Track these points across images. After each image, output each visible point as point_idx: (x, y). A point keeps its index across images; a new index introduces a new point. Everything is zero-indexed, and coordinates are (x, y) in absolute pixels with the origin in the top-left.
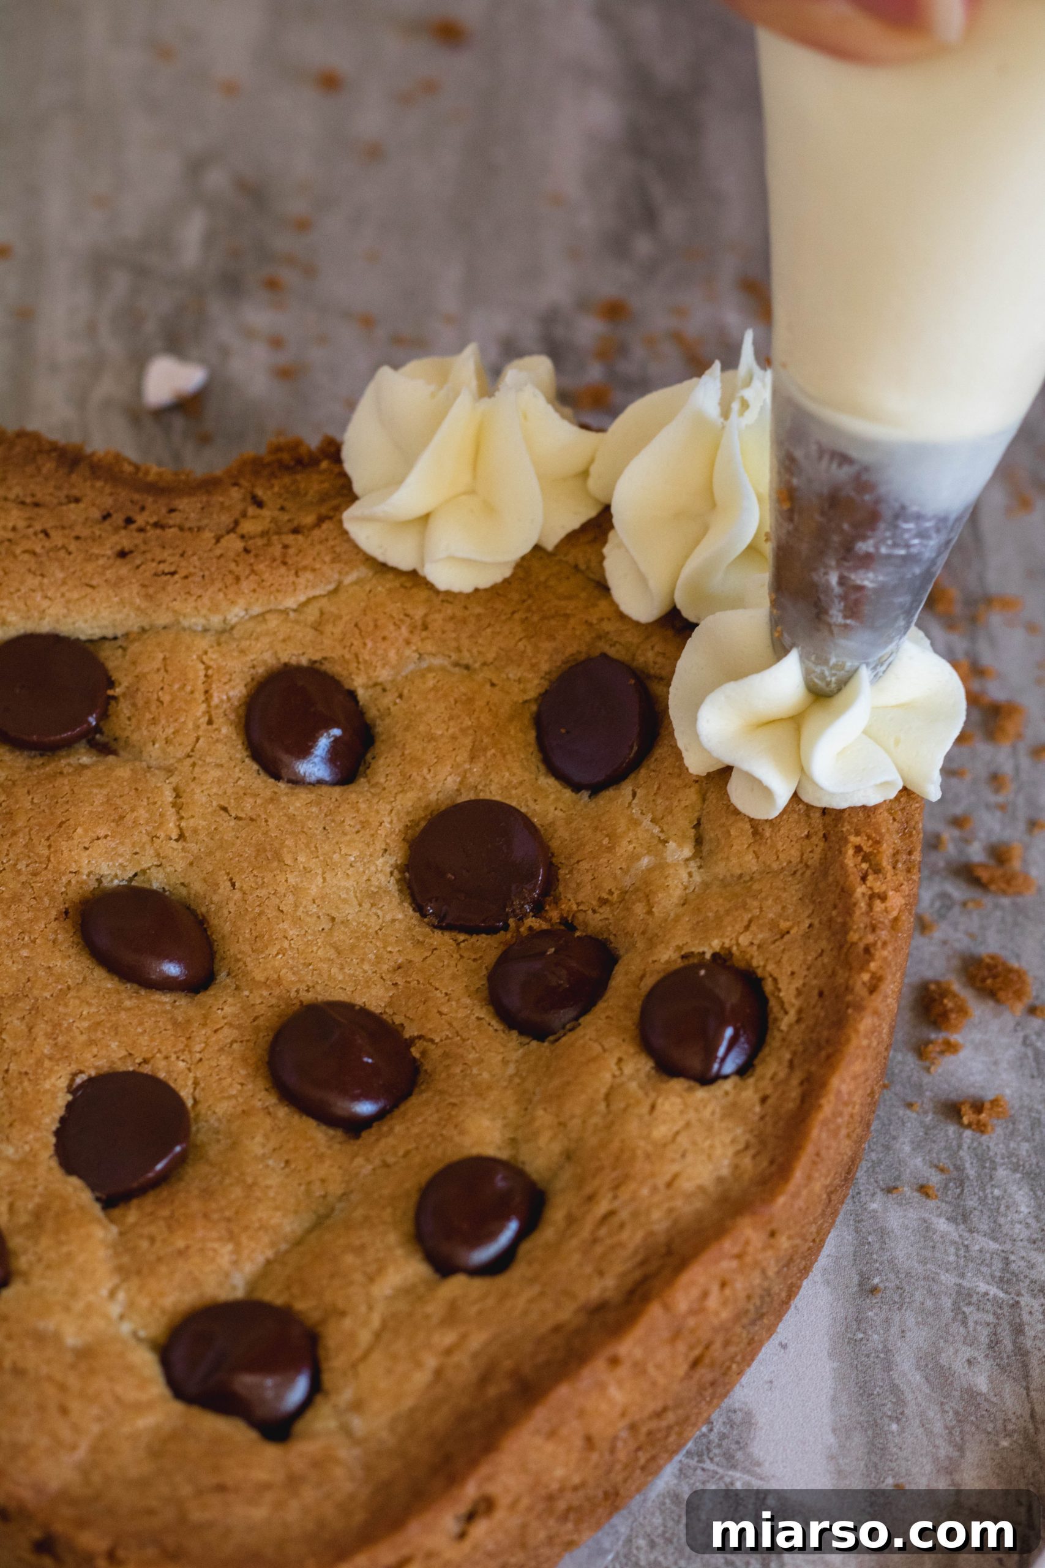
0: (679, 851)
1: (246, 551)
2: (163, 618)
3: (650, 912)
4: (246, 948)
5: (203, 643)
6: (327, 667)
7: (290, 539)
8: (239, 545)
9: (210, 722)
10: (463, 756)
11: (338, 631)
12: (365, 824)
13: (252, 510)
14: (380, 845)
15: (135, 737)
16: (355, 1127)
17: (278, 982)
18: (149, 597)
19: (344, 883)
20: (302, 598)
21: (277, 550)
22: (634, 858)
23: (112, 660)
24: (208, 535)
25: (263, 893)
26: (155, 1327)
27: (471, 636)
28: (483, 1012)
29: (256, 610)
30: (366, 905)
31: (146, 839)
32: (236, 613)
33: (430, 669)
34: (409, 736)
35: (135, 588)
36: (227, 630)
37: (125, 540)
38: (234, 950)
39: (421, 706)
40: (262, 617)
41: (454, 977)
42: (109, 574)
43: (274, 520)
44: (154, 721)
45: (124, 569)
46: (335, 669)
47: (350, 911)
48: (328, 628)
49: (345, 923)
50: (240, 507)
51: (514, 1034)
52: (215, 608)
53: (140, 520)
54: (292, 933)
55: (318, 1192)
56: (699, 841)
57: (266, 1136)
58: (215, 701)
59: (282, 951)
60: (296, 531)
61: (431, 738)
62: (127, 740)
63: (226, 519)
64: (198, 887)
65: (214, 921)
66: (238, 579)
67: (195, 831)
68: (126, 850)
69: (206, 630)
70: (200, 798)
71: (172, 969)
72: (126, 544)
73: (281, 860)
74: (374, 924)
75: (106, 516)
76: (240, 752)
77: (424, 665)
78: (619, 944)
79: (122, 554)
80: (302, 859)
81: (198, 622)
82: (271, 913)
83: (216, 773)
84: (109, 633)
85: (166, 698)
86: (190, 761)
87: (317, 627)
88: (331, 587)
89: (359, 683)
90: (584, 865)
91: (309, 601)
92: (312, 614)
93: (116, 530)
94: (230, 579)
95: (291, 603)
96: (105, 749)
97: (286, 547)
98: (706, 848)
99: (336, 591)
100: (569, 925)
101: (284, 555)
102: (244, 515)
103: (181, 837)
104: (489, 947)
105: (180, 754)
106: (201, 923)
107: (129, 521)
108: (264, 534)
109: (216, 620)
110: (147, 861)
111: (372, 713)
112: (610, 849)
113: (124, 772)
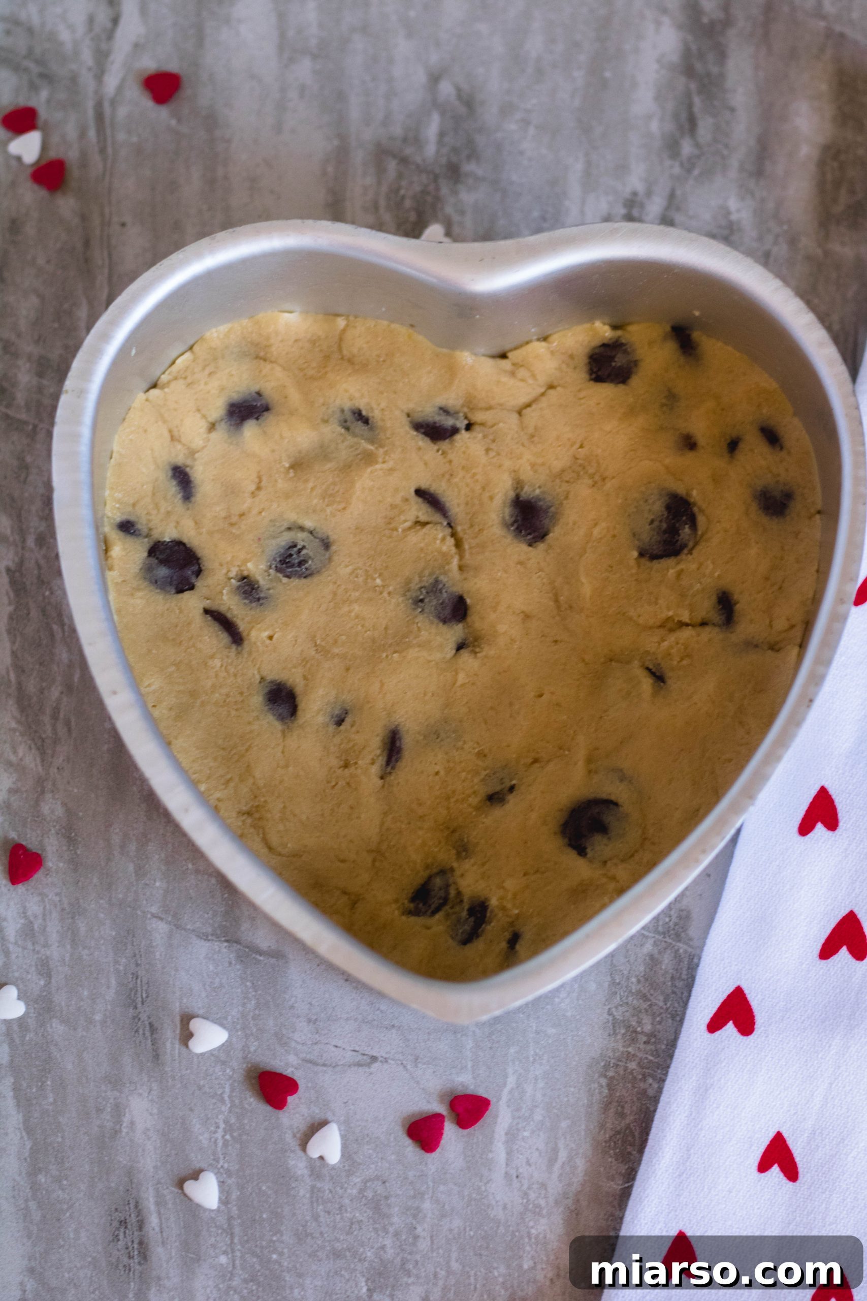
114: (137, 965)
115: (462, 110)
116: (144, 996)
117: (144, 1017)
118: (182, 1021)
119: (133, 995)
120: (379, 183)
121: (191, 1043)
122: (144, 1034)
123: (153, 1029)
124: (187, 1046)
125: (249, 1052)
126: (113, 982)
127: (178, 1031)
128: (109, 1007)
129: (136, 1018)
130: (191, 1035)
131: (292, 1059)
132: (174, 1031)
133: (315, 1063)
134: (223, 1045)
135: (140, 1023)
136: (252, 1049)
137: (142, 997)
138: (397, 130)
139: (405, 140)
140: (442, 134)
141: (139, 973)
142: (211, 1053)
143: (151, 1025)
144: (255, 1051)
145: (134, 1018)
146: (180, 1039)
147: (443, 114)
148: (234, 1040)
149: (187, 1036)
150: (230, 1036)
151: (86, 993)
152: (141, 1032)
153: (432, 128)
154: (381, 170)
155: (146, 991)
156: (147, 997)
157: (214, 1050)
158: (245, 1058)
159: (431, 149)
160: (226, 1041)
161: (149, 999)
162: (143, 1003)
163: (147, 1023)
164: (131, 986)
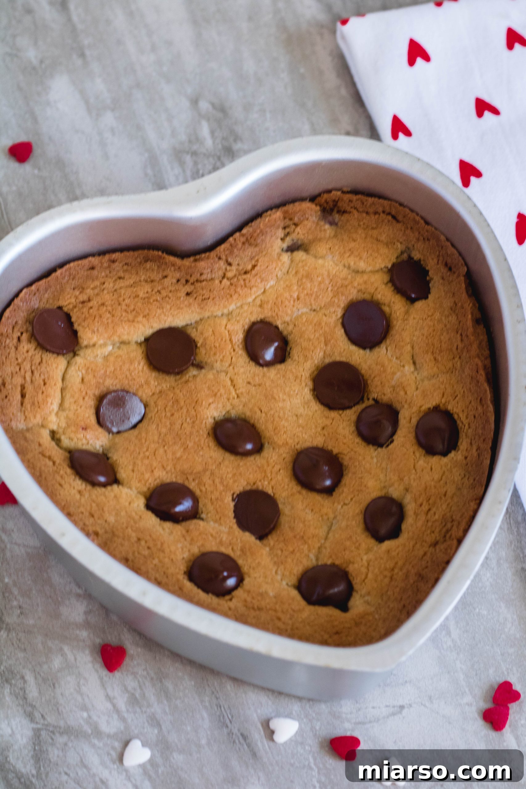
0: (409, 368)
1: (231, 284)
2: (207, 314)
3: (406, 393)
4: (272, 433)
5: (224, 321)
6: (267, 320)
7: (245, 276)
8: (228, 283)
9: (234, 350)
10: (322, 345)
11: (269, 306)
12: (296, 377)
13: (228, 268)
14: (303, 384)
15: (209, 361)
16: (329, 491)
17: (287, 443)
18: (202, 308)
19: (297, 401)
20: (253, 297)
21: (242, 282)
22: (394, 373)
23: (194, 334)
24: (217, 282)
25: (272, 412)
26: (294, 580)
27: (315, 299)
28: (358, 440)
29: (239, 304)
30: (306, 407)
31: (226, 400)
32: (232, 307)
33: (302, 314)
34: (302, 340)
35: (196, 306)
36: (230, 313)
37: (188, 288)
38: (268, 435)
39: (304, 329)
40: (241, 306)
41: (344, 429)
42: (186, 303)
43: (237, 270)
44: (215, 354)
45: (191, 300)
46: (271, 320)
47: (301, 411)
48: (265, 306)
49: (301, 415)
50: (224, 267)
51: (371, 446)
52: (225, 307)
53: (191, 281)
54: (286, 424)
55: (325, 517)
56: (414, 363)
57: (302, 501)
58: (234, 342)
59: (285, 432)
60: (246, 273)
61: (309, 340)
62: (206, 363)
63: (221, 273)
64: (248, 413)
65: (258, 425)
66: (231, 296)
67: (242, 393)
68: (220, 405)
69: (222, 315)
70: (240, 382)
71: (249, 447)
72: (189, 291)
73: (275, 399)
74: (310, 414)
75: (178, 281)
76: (247, 359)
77: (300, 313)
78: (397, 406)
79: (188, 294)
80: (281, 395)
81: (219, 313)
82: (277, 419)
83: (242, 370)
84: (189, 322)
85: (217, 345)
86: (231, 367)
87: (261, 306)
88: (263, 290)
89: (279, 323)
90: (376, 379)
91: (256, 298)
92: (258, 302)
93: (184, 285)
94: (228, 296)
95: (250, 300)
96: (200, 366)
97: (244, 280)
98: (418, 366)
99: (264, 291)
100: (376, 400)
101: (245, 284)
102: (226, 269)
103: (238, 397)
104: (351, 414)
105: (227, 364)
106: (253, 427)
107: (187, 281)
108: (235, 276)
109: (226, 311)
110: (229, 407)
111: (285, 333)
112: (385, 371)
113: (210, 376)
114: (217, 698)
115: (220, 115)
116: (230, 717)
117: (235, 731)
118: (262, 725)
119: (222, 720)
120: (184, 171)
121: (276, 737)
122: (239, 742)
123: (244, 737)
124: (272, 740)
125: (316, 731)
126: (205, 715)
127: (262, 732)
128: (209, 733)
129: (231, 733)
130: (273, 732)
131: (347, 725)
132: (260, 734)
133: (363, 723)
134: (297, 732)
135: (234, 736)
136: (318, 728)
137: (228, 718)
138: (183, 137)
139: (190, 141)
140: (212, 133)
141: (221, 703)
142: (291, 740)
143: (242, 735)
144: (320, 728)
145: (229, 734)
146: (266, 737)
147: (208, 120)
148: (303, 726)
149: (270, 734)
150: (300, 724)
151: (189, 728)
152: (237, 741)
153: (205, 130)
154: (182, 164)
155: (230, 714)
156: (232, 717)
157: (292, 737)
158: (315, 735)
159: (209, 143)
160: (299, 729)
161: (234, 719)
162: (231, 722)
163: (239, 734)
164: (218, 713)
